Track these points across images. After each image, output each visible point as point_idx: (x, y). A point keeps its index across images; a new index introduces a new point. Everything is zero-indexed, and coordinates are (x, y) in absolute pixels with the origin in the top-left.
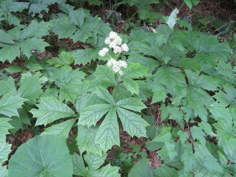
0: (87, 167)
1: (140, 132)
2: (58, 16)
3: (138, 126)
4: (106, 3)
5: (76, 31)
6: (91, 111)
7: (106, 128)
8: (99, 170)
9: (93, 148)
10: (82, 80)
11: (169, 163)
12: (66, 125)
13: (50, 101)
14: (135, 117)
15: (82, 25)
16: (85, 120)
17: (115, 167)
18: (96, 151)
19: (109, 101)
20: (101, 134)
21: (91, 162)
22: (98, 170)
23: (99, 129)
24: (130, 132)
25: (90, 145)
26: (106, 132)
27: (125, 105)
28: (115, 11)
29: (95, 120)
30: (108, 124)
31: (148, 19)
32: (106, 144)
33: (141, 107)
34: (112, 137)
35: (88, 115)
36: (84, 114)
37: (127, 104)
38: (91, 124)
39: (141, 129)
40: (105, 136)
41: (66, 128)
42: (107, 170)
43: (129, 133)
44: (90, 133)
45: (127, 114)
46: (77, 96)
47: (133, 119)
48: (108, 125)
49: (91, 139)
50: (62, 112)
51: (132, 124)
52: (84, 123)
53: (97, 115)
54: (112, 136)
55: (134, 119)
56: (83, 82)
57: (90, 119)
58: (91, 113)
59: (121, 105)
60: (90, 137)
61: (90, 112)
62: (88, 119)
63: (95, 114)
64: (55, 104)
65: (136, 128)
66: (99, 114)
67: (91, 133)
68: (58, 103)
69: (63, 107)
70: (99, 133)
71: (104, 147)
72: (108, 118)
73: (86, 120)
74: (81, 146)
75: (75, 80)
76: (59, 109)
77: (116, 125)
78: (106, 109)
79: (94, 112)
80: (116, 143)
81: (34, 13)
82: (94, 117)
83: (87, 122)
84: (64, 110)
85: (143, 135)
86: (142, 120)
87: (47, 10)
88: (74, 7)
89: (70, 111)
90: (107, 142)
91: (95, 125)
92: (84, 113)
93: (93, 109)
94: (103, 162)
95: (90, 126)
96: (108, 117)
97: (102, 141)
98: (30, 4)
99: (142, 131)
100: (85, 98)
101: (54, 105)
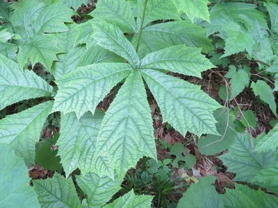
0: (85, 200)
1: (201, 123)
3: (196, 111)
6: (83, 80)
7: (122, 117)
8: (112, 204)
9: (93, 162)
11: (245, 177)
12: (35, 115)
14: (187, 90)
16: (70, 101)
17: (144, 197)
18: (101, 169)
19: (124, 55)
20: (109, 133)
21: (93, 190)
22: (107, 205)
23: (104, 120)
24: (179, 123)
25: (87, 154)
26: (122, 127)
27: (164, 62)
29: (94, 99)
30: (126, 107)
32: (123, 155)
33: (201, 66)
34: (137, 139)
35: (75, 89)
36: (67, 88)
37: (168, 61)
38: (85, 110)
39: (203, 117)
40: (120, 137)
41: (34, 121)
42: (127, 203)
43: (175, 126)
44: (86, 130)
45: (170, 85)
46: (57, 55)
47: (183, 94)
48: (126, 110)
49: (89, 143)
50: (25, 88)
51: (182, 107)
52: (67, 108)
53: (97, 87)
54: (137, 135)
55: (185, 95)
57: (81, 98)
58: (82, 83)
59: (153, 63)
60: (86, 137)
61: (81, 81)
62: (75, 97)
63: (92, 87)
64: (9, 70)
65: (191, 115)
66: (101, 85)
67: (88, 129)
68: (15, 70)
70: (104, 129)
71: (118, 164)
72: (125, 95)
73: (72, 100)
74: (66, 158)
75: (52, 24)
77: (144, 109)
78: (119, 73)
79: (91, 81)
80: (148, 152)
82: (90, 93)
83: (73, 106)
85: (209, 130)
86: (204, 95)
90: (124, 151)
91: (93, 112)
92: (65, 86)
93: (87, 74)
94: (118, 188)
95: (82, 114)
96: (124, 93)
97: (114, 148)
99: (207, 122)
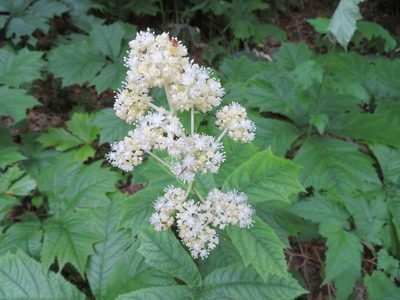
2: (69, 39)
4: (169, 12)
5: (103, 67)
10: (108, 194)
13: (14, 267)
15: (117, 53)
28: (186, 25)
31: (252, 38)
56: (111, 199)
69: (50, 285)
76: (38, 290)
81: (18, 35)
84: (52, 293)
87: (46, 29)
88: (103, 21)
89: (74, 294)
98: (11, 18)
100: (117, 247)
101: (23, 281)
